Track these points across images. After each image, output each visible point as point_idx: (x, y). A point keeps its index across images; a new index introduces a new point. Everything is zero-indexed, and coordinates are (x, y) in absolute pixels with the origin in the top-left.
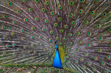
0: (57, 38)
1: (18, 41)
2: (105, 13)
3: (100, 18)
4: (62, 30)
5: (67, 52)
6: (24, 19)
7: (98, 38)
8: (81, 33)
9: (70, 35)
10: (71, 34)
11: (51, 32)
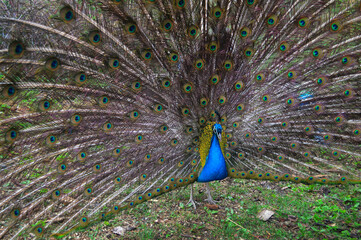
0: (202, 100)
1: (92, 139)
2: (337, 23)
3: (321, 36)
4: (216, 77)
5: (232, 133)
6: (111, 63)
7: (313, 82)
8: (267, 76)
9: (239, 86)
10: (241, 84)
11: (185, 86)
